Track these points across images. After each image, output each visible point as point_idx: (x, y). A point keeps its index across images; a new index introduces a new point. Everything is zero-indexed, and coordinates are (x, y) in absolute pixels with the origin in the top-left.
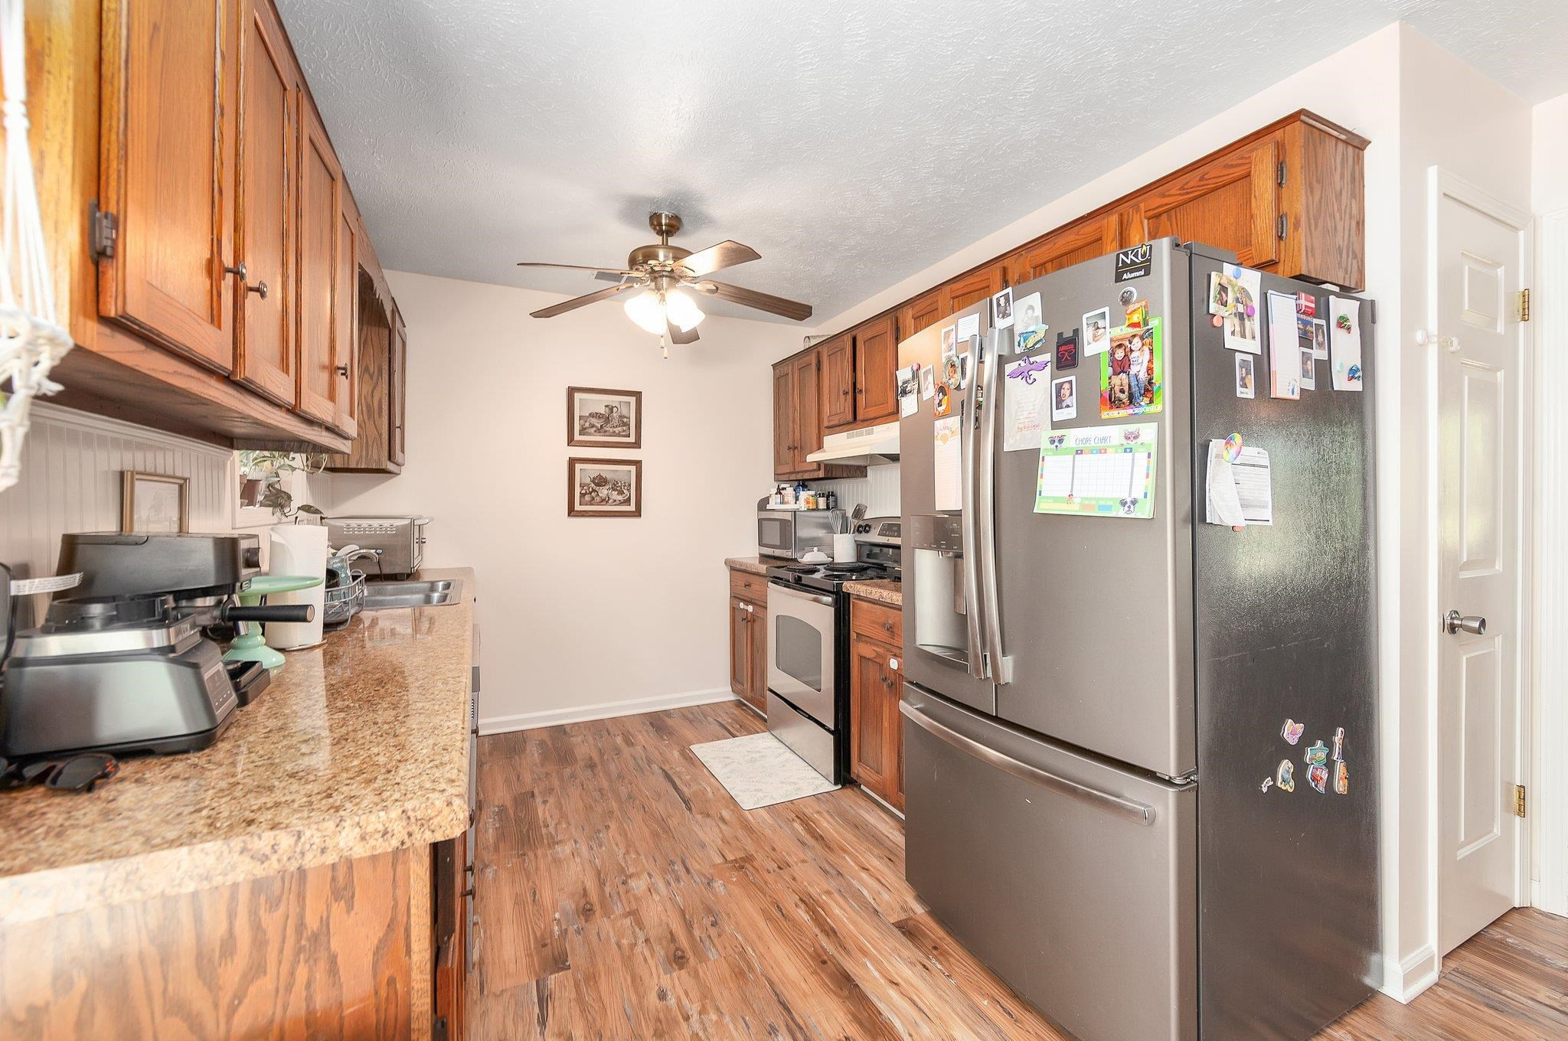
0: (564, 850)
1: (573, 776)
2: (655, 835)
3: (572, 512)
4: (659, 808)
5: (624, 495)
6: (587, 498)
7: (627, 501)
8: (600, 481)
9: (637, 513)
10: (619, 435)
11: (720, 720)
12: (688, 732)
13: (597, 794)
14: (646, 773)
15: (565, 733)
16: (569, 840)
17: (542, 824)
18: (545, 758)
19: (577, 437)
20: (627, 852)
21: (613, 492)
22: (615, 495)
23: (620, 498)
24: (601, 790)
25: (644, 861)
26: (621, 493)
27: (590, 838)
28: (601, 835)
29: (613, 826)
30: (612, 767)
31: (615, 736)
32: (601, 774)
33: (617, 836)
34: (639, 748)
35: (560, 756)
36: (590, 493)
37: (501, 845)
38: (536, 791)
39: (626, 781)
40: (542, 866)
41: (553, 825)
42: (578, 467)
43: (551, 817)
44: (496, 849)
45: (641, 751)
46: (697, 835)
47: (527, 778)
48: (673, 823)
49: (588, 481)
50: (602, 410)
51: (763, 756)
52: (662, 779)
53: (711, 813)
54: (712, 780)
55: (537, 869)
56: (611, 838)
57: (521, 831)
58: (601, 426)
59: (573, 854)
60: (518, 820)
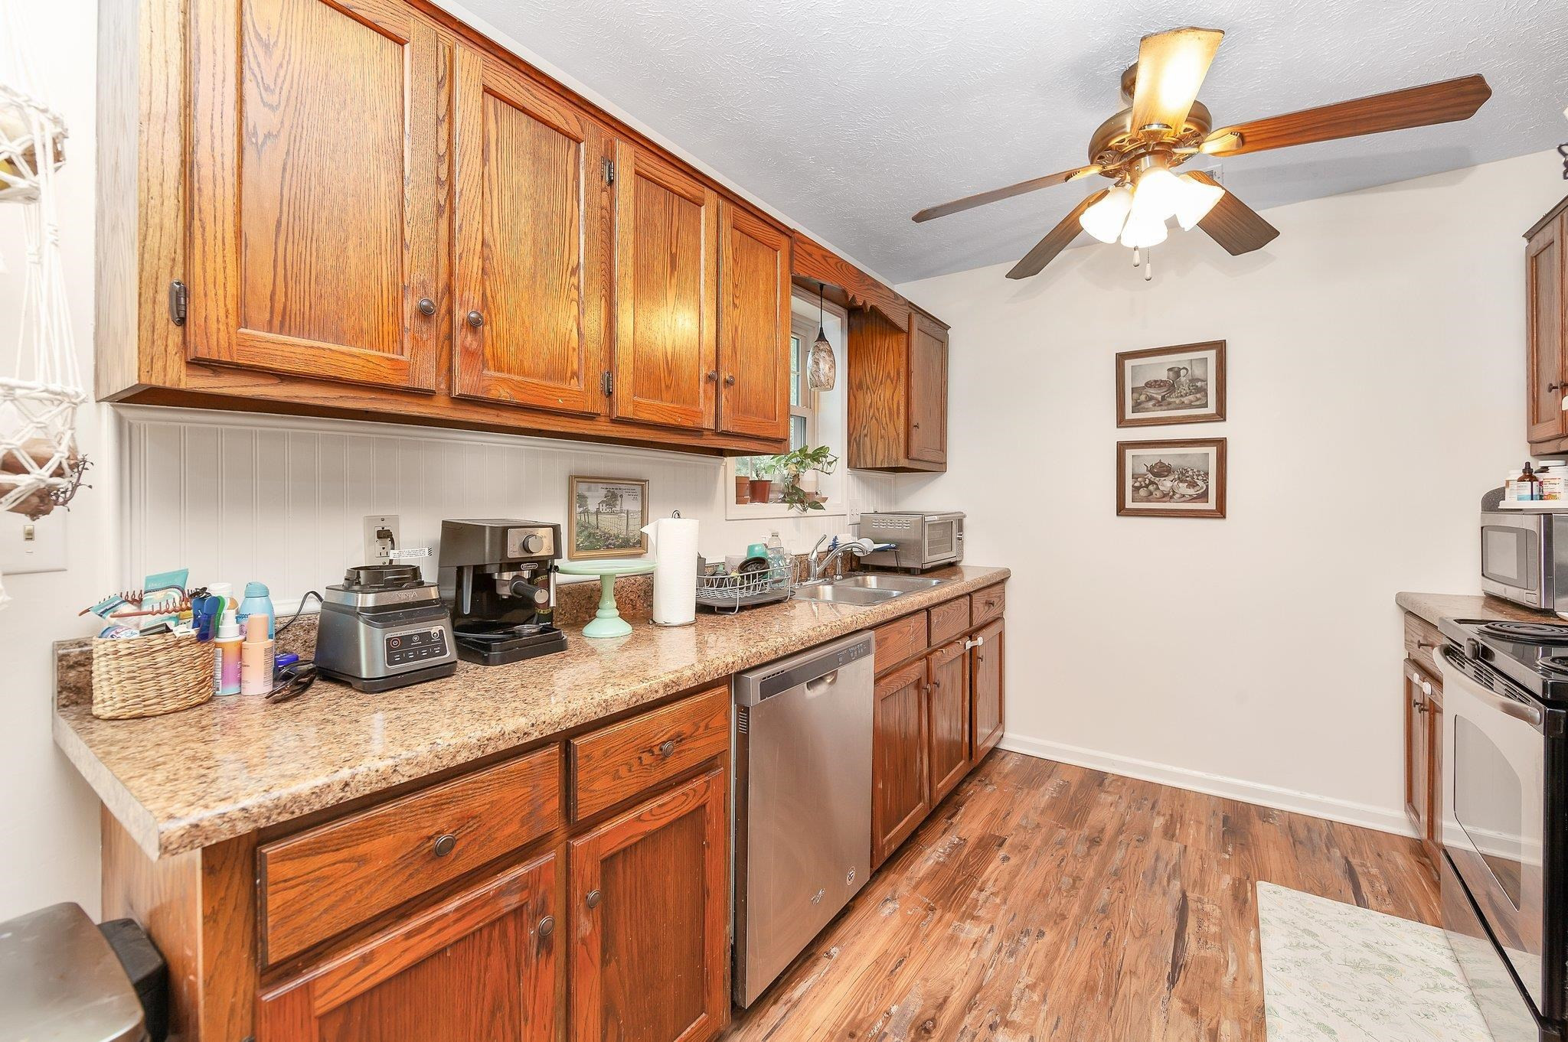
0: (972, 931)
1: (1062, 844)
2: (1090, 988)
3: (1121, 510)
4: (1129, 949)
5: (1197, 488)
6: (1143, 492)
7: (1204, 496)
8: (1161, 470)
9: (1220, 512)
10: (1190, 406)
11: (1355, 861)
12: (1274, 858)
13: (1067, 881)
14: (1156, 888)
15: (1101, 784)
16: (988, 922)
17: (979, 885)
18: (1053, 805)
19: (1129, 415)
20: (1031, 987)
21: (1181, 484)
22: (1183, 488)
23: (1192, 492)
24: (1076, 879)
25: (1043, 1015)
26: (1193, 485)
27: (1009, 935)
28: (1026, 939)
29: (1050, 937)
30: (1119, 855)
31: (1158, 813)
32: (1095, 858)
33: (1042, 954)
34: (1176, 847)
35: (1071, 809)
36: (1147, 486)
37: (925, 884)
38: (1007, 843)
39: (1118, 884)
40: (934, 938)
41: (988, 893)
42: (1129, 453)
43: (996, 880)
44: (916, 887)
45: (1176, 852)
46: (1149, 1031)
47: (1015, 820)
48: (1130, 986)
49: (1144, 470)
50: (1163, 375)
51: (1391, 970)
52: (1170, 909)
53: (1204, 1011)
54: (1252, 956)
55: (927, 936)
56: (1031, 954)
57: (954, 880)
58: (1163, 398)
59: (975, 943)
60: (964, 865)
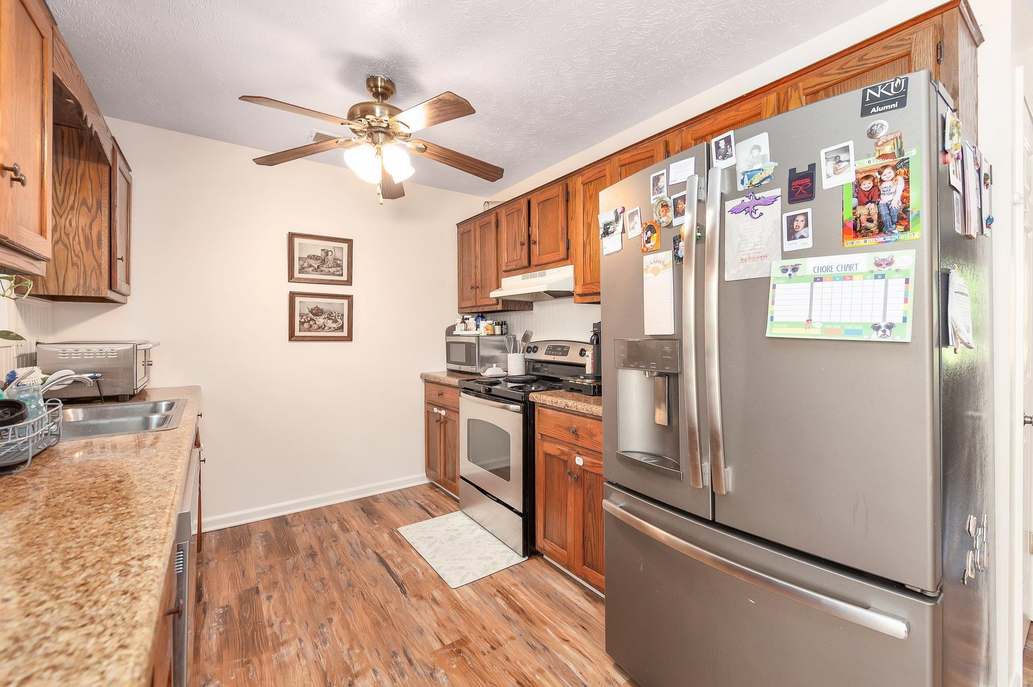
0: (289, 652)
1: (296, 567)
2: (376, 624)
3: (292, 337)
4: (376, 594)
5: (338, 323)
6: (306, 325)
7: (341, 328)
8: (318, 312)
9: (349, 338)
10: (333, 274)
11: (419, 502)
12: (394, 515)
13: (318, 585)
14: (362, 558)
15: (287, 523)
16: (294, 639)
17: (266, 624)
18: (269, 550)
19: (297, 275)
20: (351, 648)
21: (329, 321)
22: (330, 323)
23: (335, 325)
24: (322, 580)
25: (368, 655)
26: (335, 321)
27: (314, 635)
28: (325, 630)
29: (336, 619)
30: (331, 554)
31: (331, 523)
32: (321, 563)
33: (340, 629)
34: (353, 534)
35: (283, 546)
36: (309, 322)
37: (225, 653)
38: (261, 587)
39: (345, 568)
40: (268, 675)
41: (278, 624)
42: (298, 299)
43: (276, 613)
44: (220, 658)
45: (356, 537)
46: (414, 620)
47: (252, 573)
48: (391, 608)
49: (307, 311)
50: (319, 253)
51: (459, 534)
52: (376, 563)
53: (424, 594)
54: (420, 560)
55: (262, 679)
56: (335, 633)
57: (246, 634)
58: (318, 266)
59: (298, 656)
60: (243, 622)
